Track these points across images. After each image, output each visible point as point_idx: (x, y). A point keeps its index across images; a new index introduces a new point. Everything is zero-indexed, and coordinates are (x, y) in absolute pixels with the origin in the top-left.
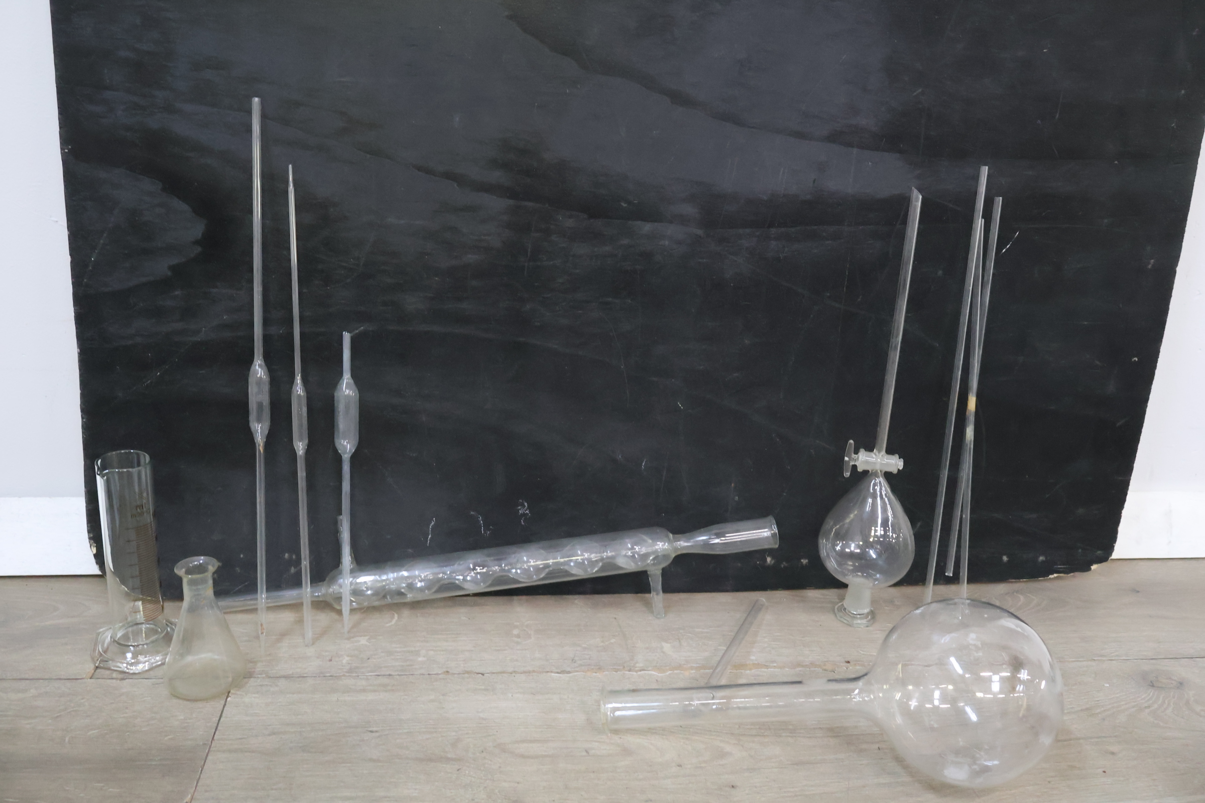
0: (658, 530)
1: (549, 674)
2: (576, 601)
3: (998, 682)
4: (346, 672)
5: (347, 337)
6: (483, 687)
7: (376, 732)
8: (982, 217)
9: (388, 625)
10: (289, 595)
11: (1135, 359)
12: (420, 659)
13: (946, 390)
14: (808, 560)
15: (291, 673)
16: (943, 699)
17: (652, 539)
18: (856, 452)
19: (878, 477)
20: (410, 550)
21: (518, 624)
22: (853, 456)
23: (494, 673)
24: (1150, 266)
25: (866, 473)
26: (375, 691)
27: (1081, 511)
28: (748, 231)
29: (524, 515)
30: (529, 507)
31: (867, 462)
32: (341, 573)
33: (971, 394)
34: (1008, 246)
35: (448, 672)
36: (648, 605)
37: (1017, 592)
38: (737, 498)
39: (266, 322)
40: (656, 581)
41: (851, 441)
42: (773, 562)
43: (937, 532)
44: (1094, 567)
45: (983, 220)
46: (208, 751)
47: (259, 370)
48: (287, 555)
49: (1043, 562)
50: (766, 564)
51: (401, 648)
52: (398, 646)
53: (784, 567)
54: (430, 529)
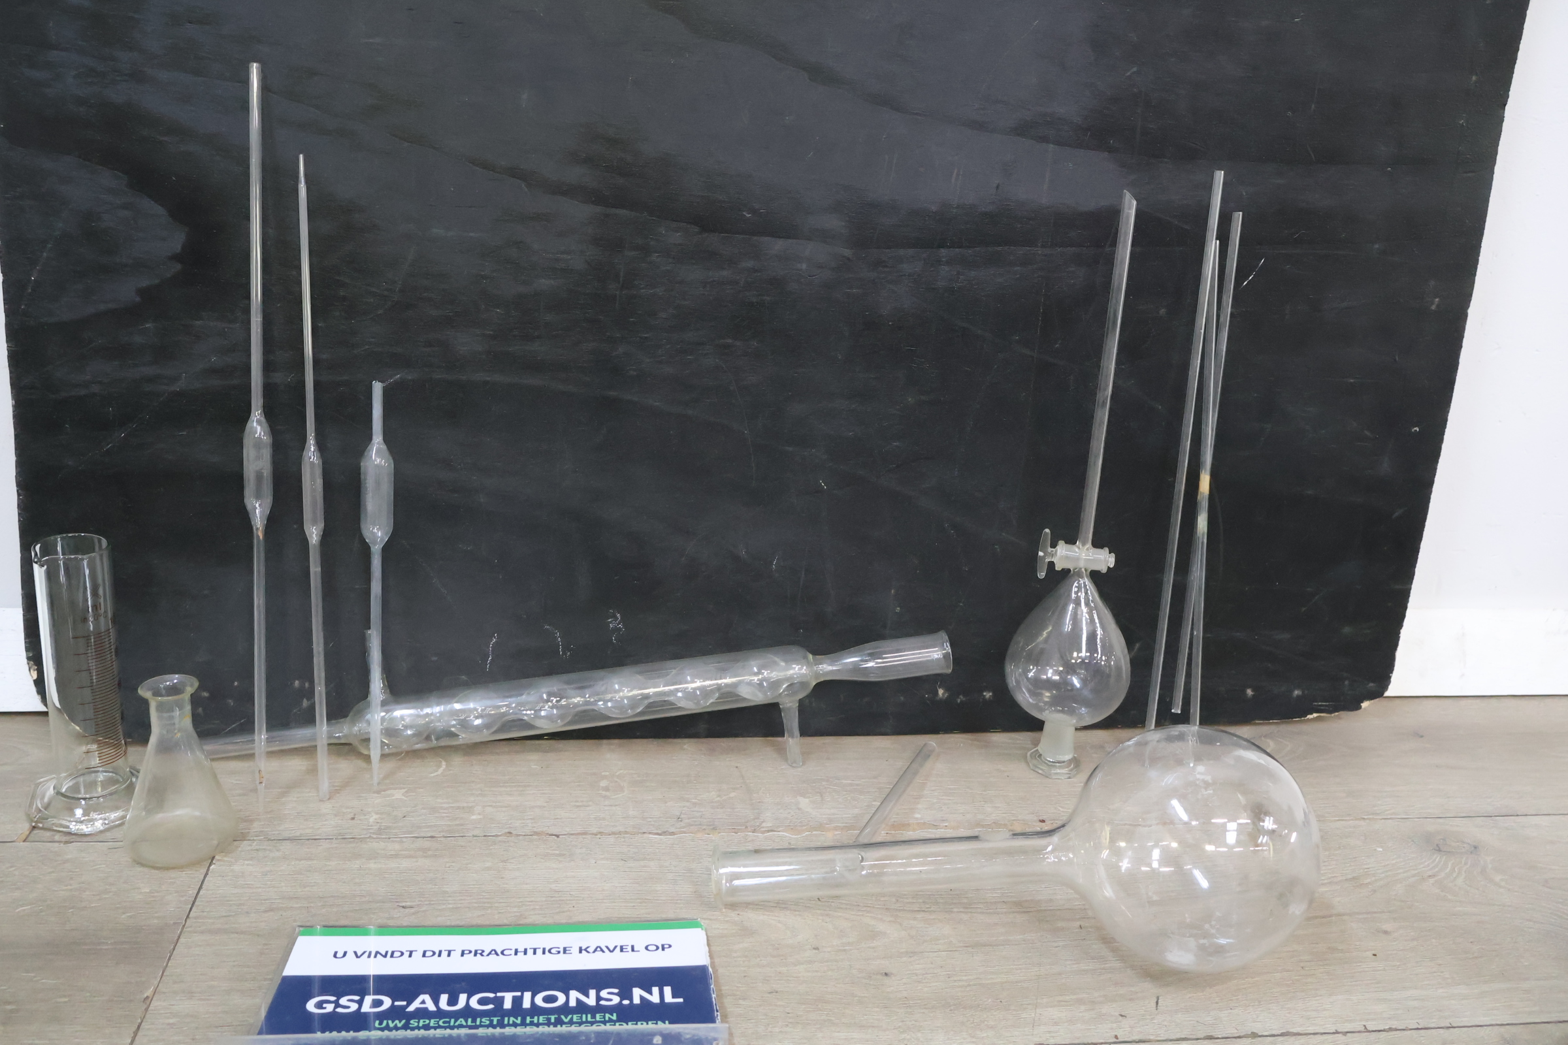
0: (794, 649)
1: (645, 835)
3: (1234, 830)
4: (374, 833)
5: (378, 388)
6: (557, 852)
7: (411, 907)
8: (1217, 239)
9: (432, 775)
10: (300, 735)
11: (1415, 429)
12: (474, 817)
13: (1171, 468)
14: (994, 693)
15: (298, 834)
16: (1164, 861)
17: (786, 661)
18: (1054, 545)
19: (1082, 578)
20: (463, 677)
21: (607, 773)
22: (1050, 550)
23: (572, 834)
24: (1433, 307)
25: (1066, 573)
26: (410, 857)
27: (1347, 630)
28: (911, 251)
29: (617, 630)
30: (622, 620)
31: (1067, 558)
32: (368, 705)
33: (1203, 471)
34: (1251, 278)
35: (510, 833)
36: (782, 751)
37: (1265, 736)
38: (898, 609)
39: (267, 367)
40: (792, 720)
41: (1047, 530)
42: (946, 695)
43: (1160, 654)
44: (1365, 705)
45: (1218, 242)
46: (181, 933)
47: (257, 427)
48: (297, 683)
49: (1298, 696)
50: (938, 698)
51: (449, 803)
52: (445, 801)
53: (961, 701)
54: (491, 649)
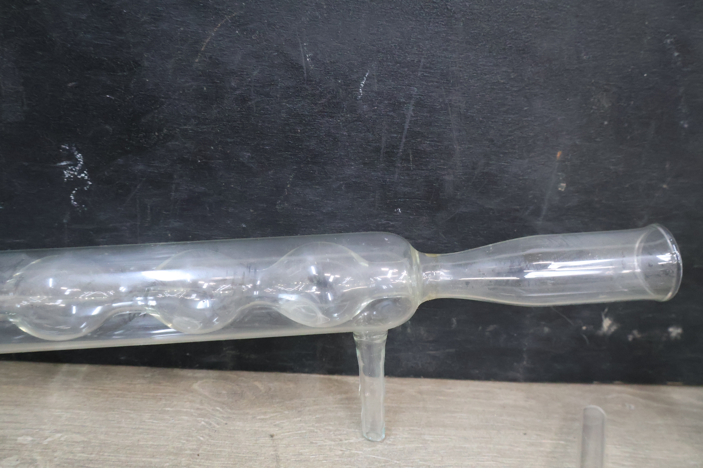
0: (387, 238)
2: (196, 386)
14: (684, 330)
17: (370, 259)
29: (76, 182)
30: (90, 167)
38: (564, 185)
42: (615, 328)
50: (600, 333)
53: (634, 339)
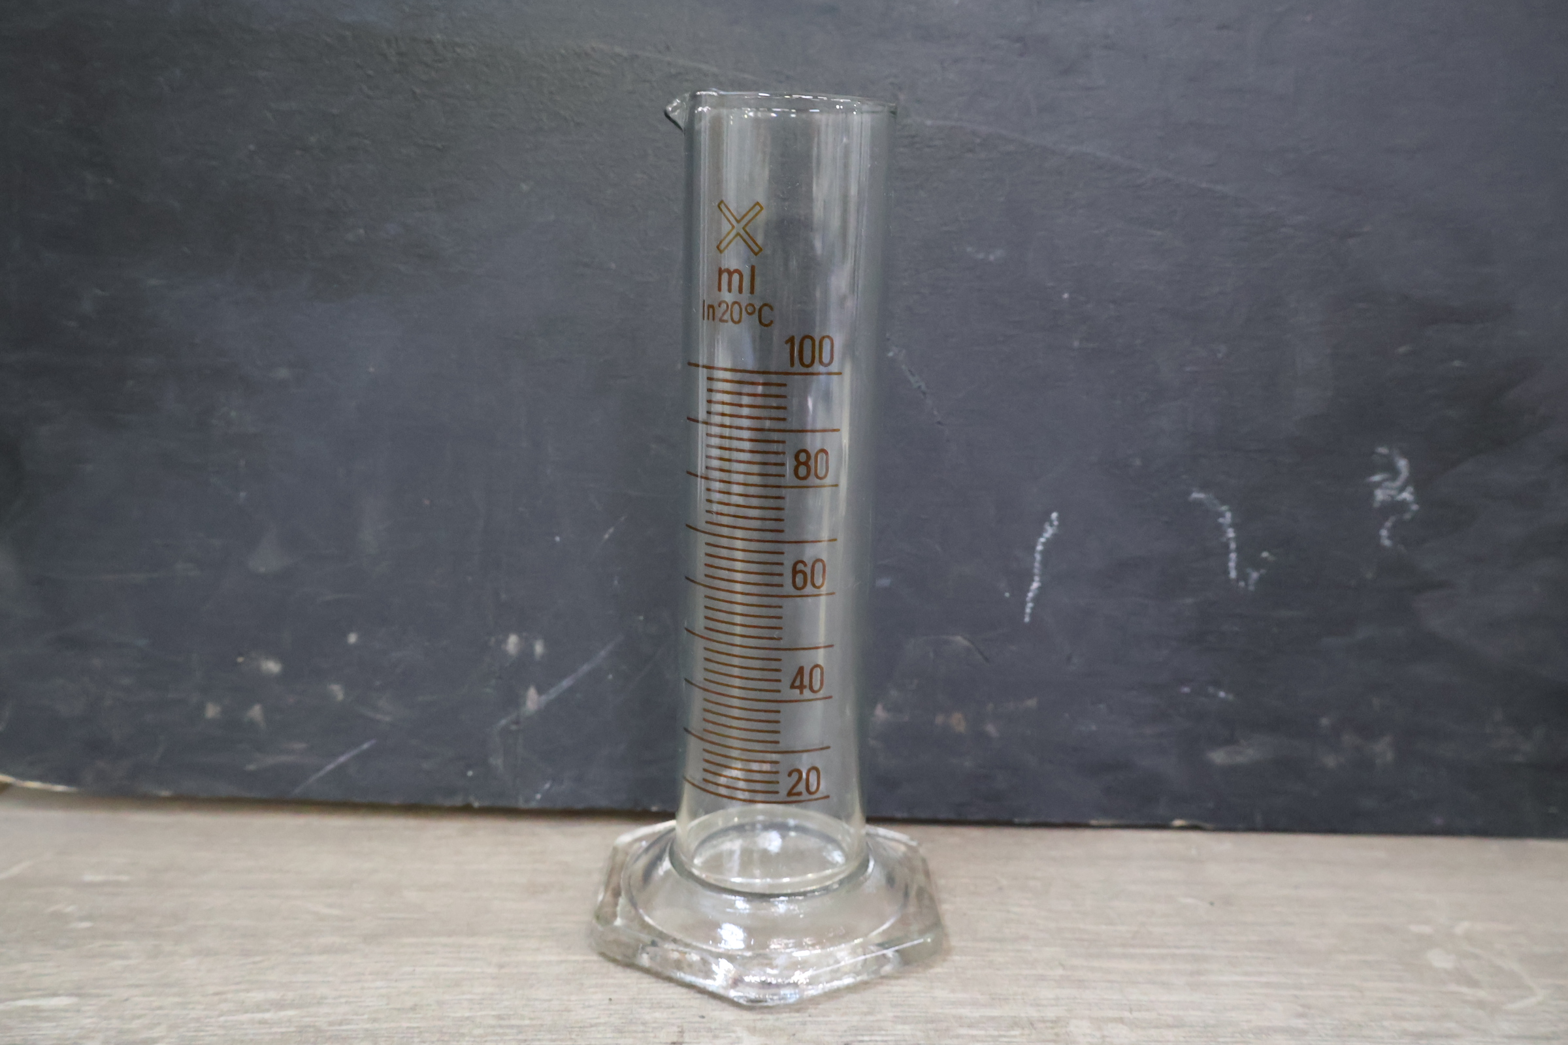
20: (959, 639)
21: (1426, 929)
30: (1417, 481)
48: (512, 643)
51: (975, 1003)
52: (960, 996)
54: (1038, 557)
